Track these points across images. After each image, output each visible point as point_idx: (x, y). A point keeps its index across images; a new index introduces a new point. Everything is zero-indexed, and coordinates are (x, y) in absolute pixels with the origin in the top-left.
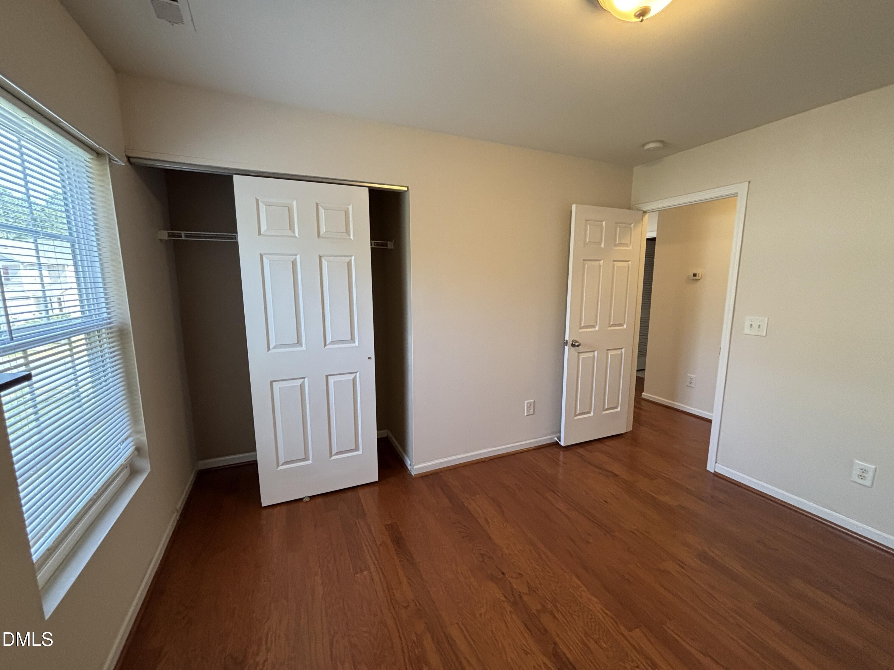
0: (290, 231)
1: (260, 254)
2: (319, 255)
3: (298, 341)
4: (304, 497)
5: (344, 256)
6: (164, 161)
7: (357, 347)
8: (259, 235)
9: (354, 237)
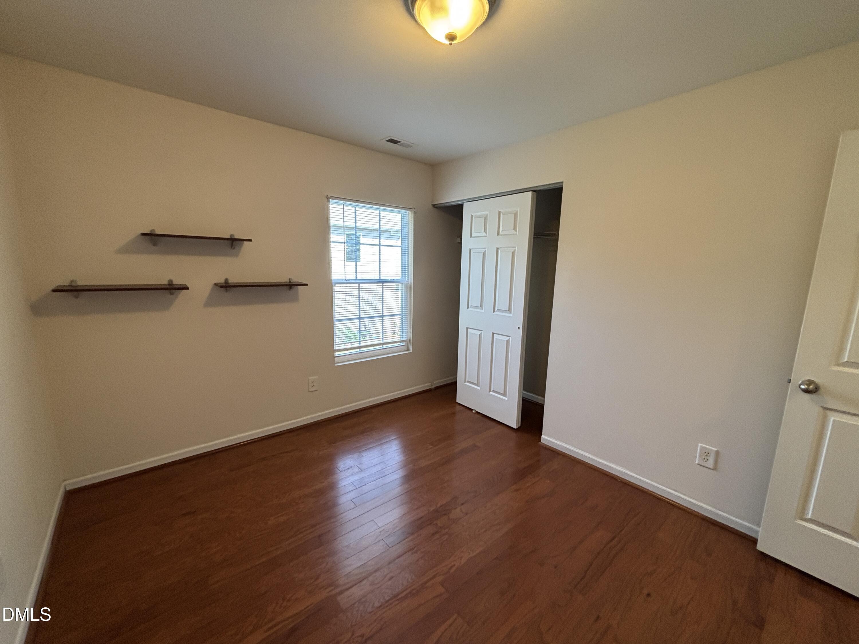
0: (484, 233)
1: (470, 249)
2: (497, 248)
3: (481, 306)
4: (473, 409)
5: (509, 247)
6: (452, 202)
7: (511, 317)
8: (470, 237)
9: (518, 233)
